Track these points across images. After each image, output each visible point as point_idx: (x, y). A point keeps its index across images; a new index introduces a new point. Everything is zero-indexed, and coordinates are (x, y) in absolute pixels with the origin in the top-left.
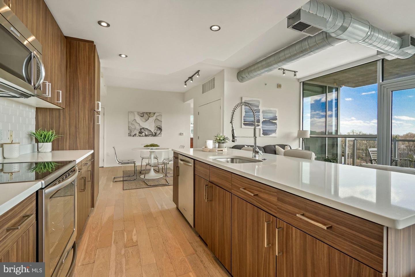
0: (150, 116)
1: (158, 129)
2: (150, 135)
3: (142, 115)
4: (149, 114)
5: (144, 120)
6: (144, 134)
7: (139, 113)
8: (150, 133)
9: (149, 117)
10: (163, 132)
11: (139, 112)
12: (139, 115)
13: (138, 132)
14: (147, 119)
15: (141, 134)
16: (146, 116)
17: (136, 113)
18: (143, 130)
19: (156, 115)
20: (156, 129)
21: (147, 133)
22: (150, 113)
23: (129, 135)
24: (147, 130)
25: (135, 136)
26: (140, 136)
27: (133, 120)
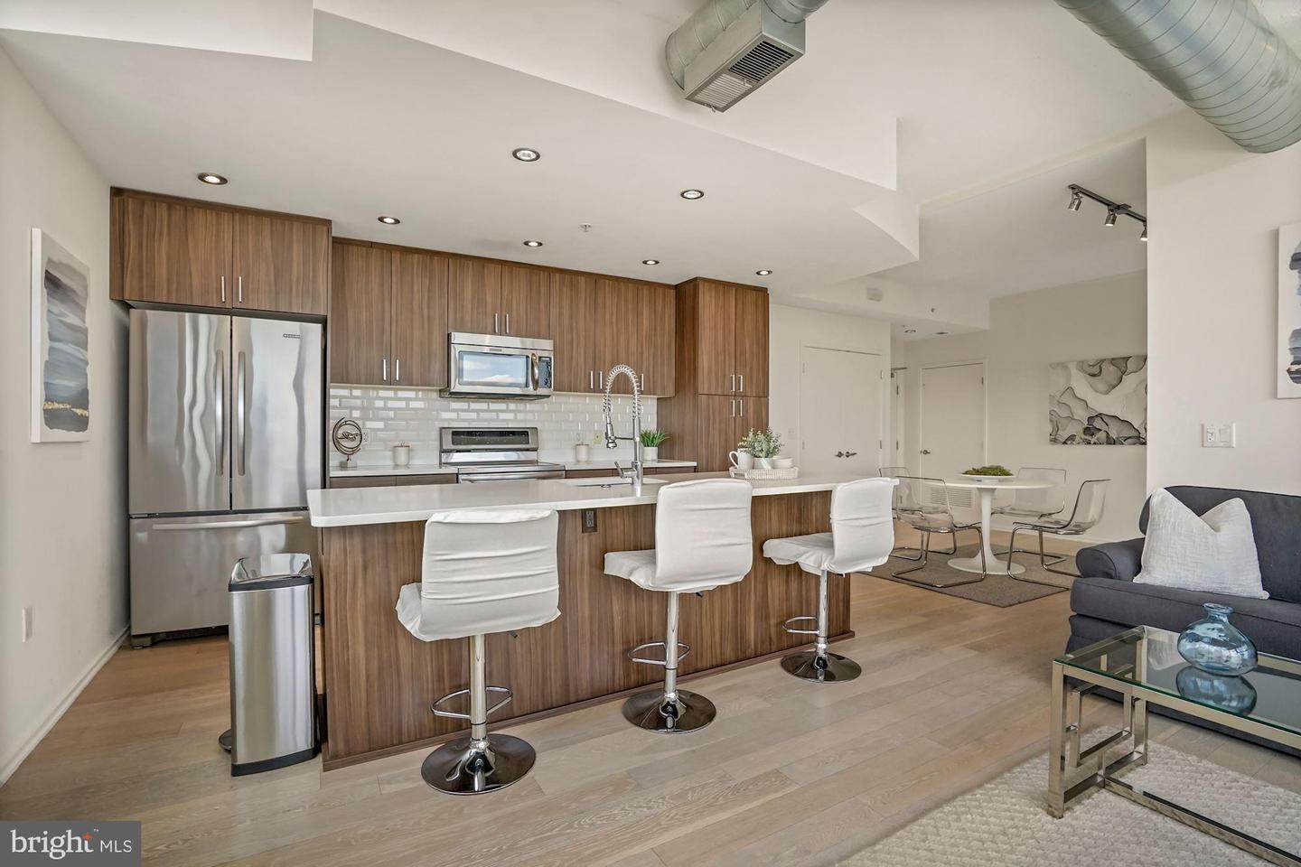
0: (1129, 371)
2: (1130, 438)
3: (1096, 370)
4: (1121, 364)
5: (1102, 387)
6: (1102, 435)
7: (1085, 365)
8: (1128, 433)
9: (1123, 373)
11: (1083, 362)
12: (1083, 370)
13: (1081, 431)
14: (1115, 383)
15: (1093, 435)
16: (1109, 371)
17: (1073, 368)
18: (1098, 423)
21: (1114, 435)
22: (1127, 359)
23: (1051, 441)
24: (1114, 419)
25: (1069, 442)
26: (1090, 443)
27: (1063, 391)
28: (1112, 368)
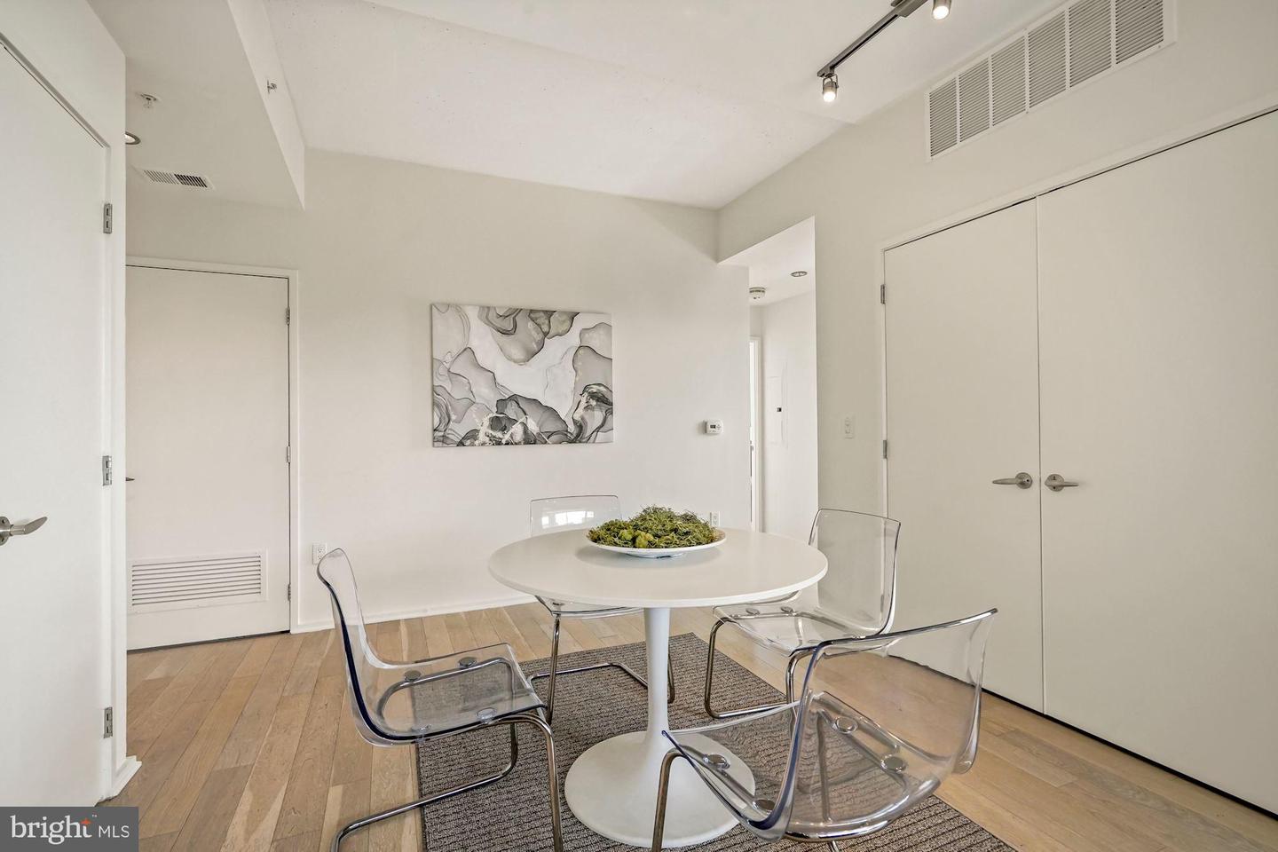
0: (552, 333)
1: (593, 403)
2: (553, 433)
3: (508, 325)
4: (543, 320)
5: (518, 353)
6: (517, 430)
7: (492, 312)
8: (551, 426)
9: (546, 334)
10: (616, 420)
11: (488, 308)
12: (489, 323)
13: (487, 423)
14: (535, 347)
15: (504, 429)
16: (527, 329)
17: (472, 313)
18: (511, 411)
19: (579, 323)
20: (583, 404)
21: (533, 427)
22: (549, 314)
23: (435, 440)
24: (534, 406)
25: (468, 442)
26: (499, 443)
27: (455, 352)
28: (531, 325)
